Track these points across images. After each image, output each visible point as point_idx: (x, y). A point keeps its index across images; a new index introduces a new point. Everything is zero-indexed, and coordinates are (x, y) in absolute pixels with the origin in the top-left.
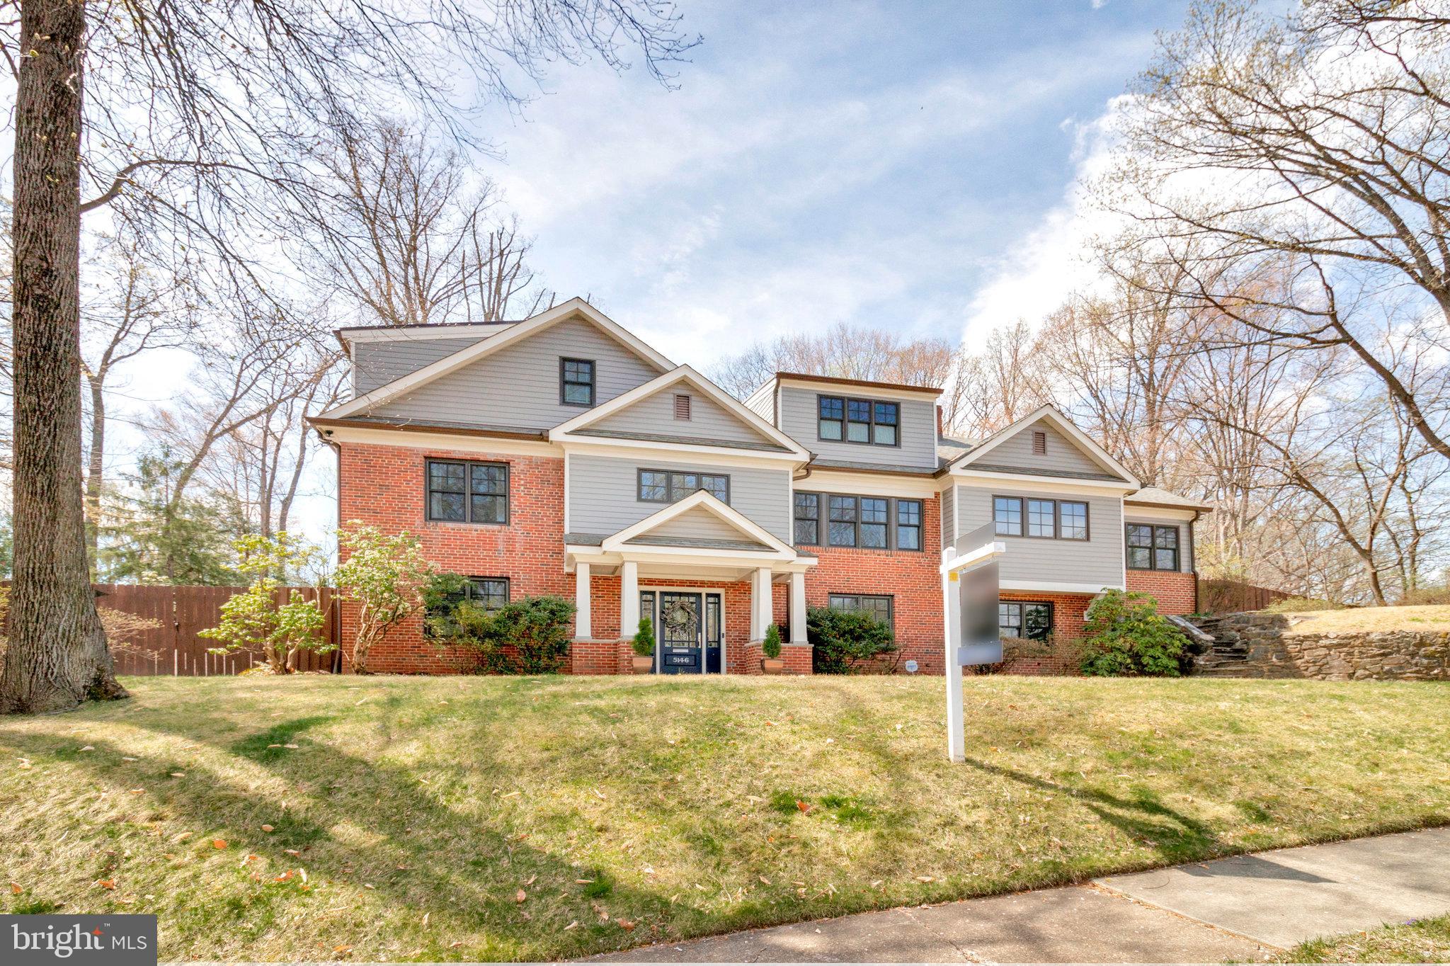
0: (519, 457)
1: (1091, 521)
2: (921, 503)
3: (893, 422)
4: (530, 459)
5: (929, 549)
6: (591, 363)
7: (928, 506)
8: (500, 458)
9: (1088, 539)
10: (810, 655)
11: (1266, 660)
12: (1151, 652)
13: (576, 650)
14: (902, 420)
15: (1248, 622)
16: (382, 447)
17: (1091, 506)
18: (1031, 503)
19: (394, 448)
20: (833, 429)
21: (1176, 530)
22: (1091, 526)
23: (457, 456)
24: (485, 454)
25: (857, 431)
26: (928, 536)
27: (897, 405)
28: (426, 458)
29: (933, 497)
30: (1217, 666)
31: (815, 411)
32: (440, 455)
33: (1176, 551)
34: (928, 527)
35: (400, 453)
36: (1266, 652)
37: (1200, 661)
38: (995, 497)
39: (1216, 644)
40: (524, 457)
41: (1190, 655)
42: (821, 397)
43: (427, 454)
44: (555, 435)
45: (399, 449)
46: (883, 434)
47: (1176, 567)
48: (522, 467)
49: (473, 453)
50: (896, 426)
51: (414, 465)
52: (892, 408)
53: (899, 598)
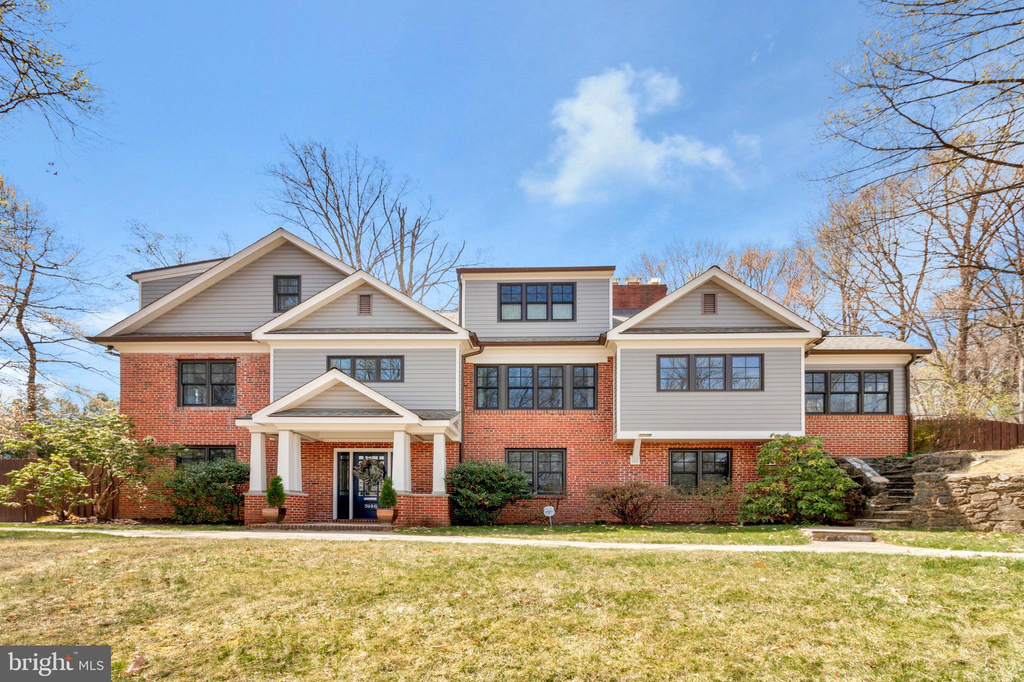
0: (243, 355)
1: (766, 371)
2: (595, 366)
3: (570, 300)
4: (251, 355)
5: (601, 407)
6: (298, 278)
7: (601, 369)
8: (229, 356)
9: (762, 388)
10: (446, 503)
11: (929, 505)
12: (808, 496)
13: (247, 502)
14: (578, 297)
15: (937, 463)
16: (147, 355)
17: (766, 358)
18: (734, 359)
19: (155, 355)
20: (512, 311)
21: (889, 374)
22: (766, 376)
23: (199, 357)
24: (218, 355)
25: (537, 311)
26: (601, 396)
27: (573, 285)
28: (179, 360)
29: (606, 361)
30: (891, 508)
31: (496, 298)
32: (186, 357)
33: (889, 395)
34: (600, 388)
35: (158, 358)
36: (930, 495)
37: (872, 503)
38: (659, 357)
39: (890, 486)
40: (247, 355)
41: (863, 497)
42: (501, 285)
43: (178, 357)
44: (257, 335)
45: (159, 355)
46: (562, 311)
47: (889, 410)
48: (245, 362)
49: (209, 354)
50: (573, 303)
51: (169, 366)
52: (568, 289)
53: (571, 451)
